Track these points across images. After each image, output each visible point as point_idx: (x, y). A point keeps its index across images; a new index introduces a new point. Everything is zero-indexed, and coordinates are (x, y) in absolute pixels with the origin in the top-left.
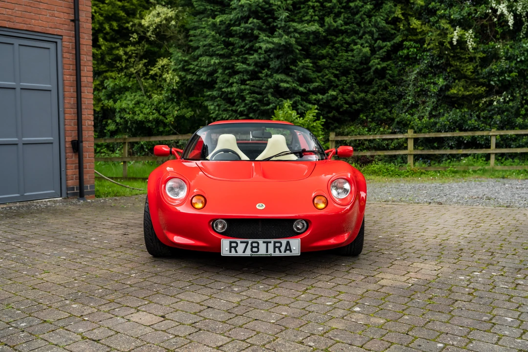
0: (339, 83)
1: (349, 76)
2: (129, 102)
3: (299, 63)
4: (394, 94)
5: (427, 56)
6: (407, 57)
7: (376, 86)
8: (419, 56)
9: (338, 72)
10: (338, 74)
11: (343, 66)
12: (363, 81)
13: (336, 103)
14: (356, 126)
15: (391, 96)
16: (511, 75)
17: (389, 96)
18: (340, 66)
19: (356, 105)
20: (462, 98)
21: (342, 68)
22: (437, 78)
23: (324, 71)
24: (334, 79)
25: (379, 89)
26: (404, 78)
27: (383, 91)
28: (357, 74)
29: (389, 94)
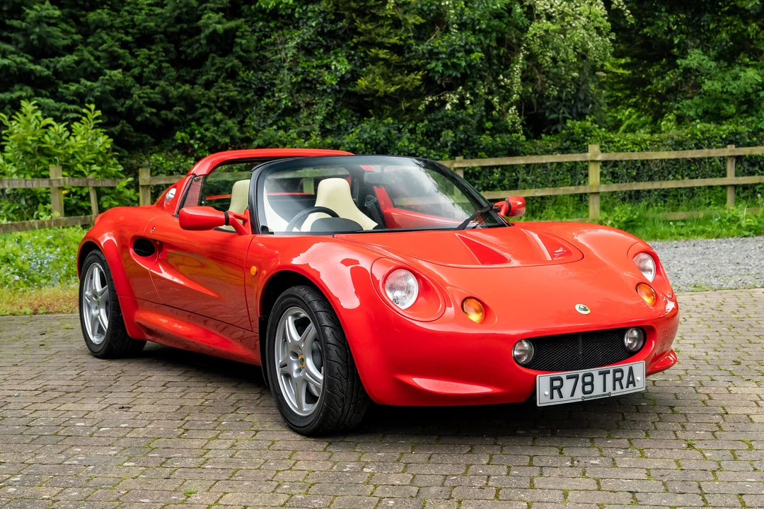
0: (133, 61)
1: (154, 47)
3: (28, 11)
4: (251, 88)
5: (314, 11)
7: (213, 69)
8: (299, 12)
9: (129, 38)
10: (128, 42)
11: (141, 27)
12: (183, 57)
13: (128, 102)
14: (169, 154)
15: (244, 92)
16: (473, 56)
17: (240, 93)
18: (134, 26)
19: (170, 109)
20: (379, 98)
21: (139, 29)
22: (333, 58)
23: (99, 33)
24: (121, 51)
25: (218, 77)
26: (268, 54)
27: (228, 80)
28: (169, 42)
29: (240, 86)
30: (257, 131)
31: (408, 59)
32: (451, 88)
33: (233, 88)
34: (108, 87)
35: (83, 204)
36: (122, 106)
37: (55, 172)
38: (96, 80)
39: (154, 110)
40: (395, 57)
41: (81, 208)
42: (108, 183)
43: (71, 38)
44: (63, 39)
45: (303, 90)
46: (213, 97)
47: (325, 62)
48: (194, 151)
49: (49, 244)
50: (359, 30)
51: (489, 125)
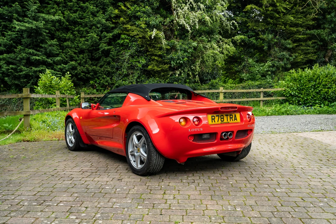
0: (78, 58)
1: (85, 54)
4: (114, 68)
5: (135, 44)
6: (122, 45)
7: (103, 61)
8: (130, 44)
9: (77, 51)
10: (76, 52)
12: (93, 57)
13: (76, 71)
14: (88, 88)
15: (112, 69)
16: (184, 59)
17: (111, 69)
18: (78, 47)
19: (89, 74)
20: (155, 72)
21: (80, 48)
22: (140, 59)
23: (67, 49)
24: (74, 55)
25: (104, 64)
26: (120, 57)
27: (107, 65)
28: (89, 53)
29: (111, 67)
30: (116, 81)
31: (164, 60)
32: (177, 69)
33: (109, 68)
34: (70, 67)
35: (64, 103)
36: (74, 72)
37: (58, 93)
38: (66, 65)
39: (84, 74)
40: (160, 59)
41: (64, 105)
42: (72, 97)
43: (59, 51)
44: (56, 51)
45: (131, 69)
46: (103, 70)
47: (138, 60)
48: (96, 87)
49: (56, 116)
50: (149, 50)
51: (188, 81)
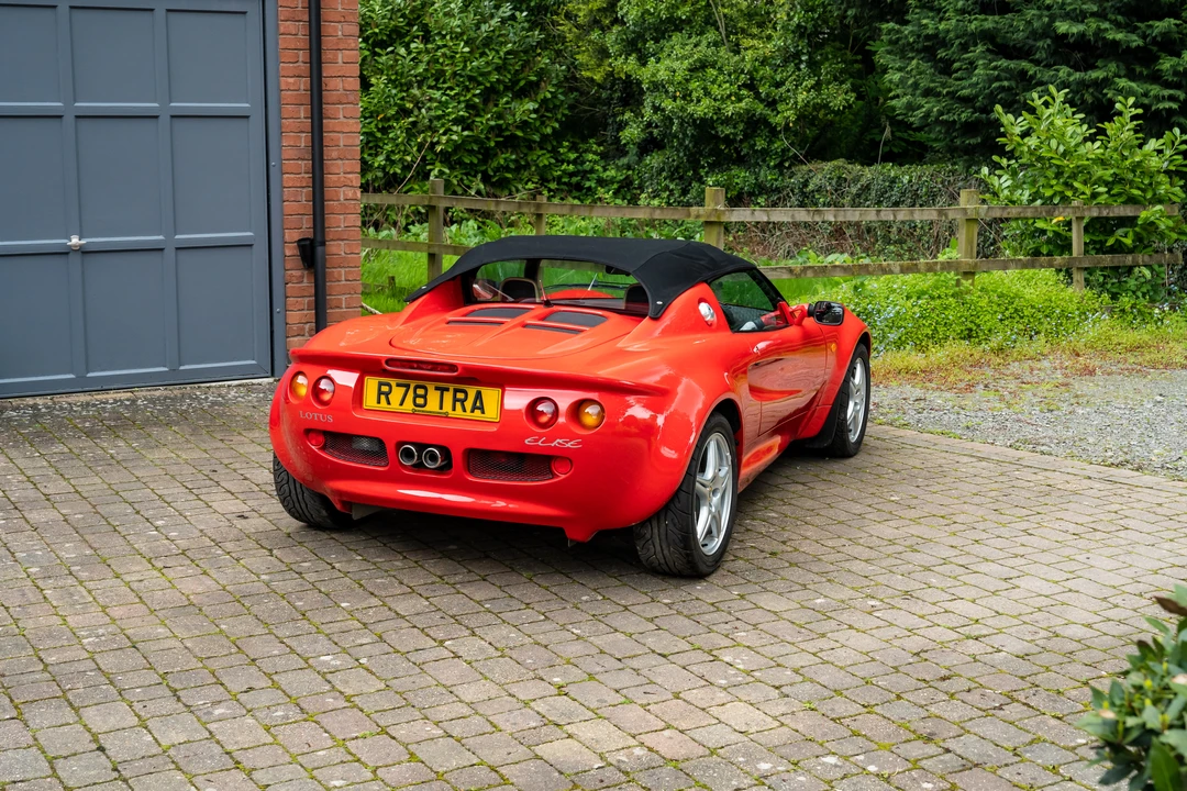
2: (676, 65)
